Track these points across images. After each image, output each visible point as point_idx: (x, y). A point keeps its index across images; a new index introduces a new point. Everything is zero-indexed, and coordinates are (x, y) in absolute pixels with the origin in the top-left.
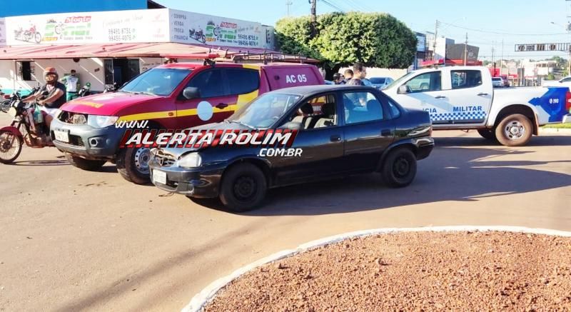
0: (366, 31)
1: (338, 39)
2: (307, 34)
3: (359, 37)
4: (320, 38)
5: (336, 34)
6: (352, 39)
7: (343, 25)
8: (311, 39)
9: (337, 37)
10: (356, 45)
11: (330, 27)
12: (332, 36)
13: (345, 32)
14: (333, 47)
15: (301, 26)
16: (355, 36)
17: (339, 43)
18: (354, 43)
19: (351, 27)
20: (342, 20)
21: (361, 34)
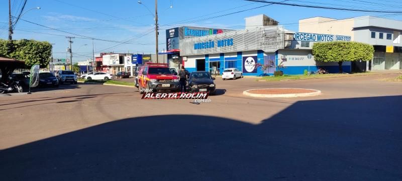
0: (46, 50)
1: (30, 54)
2: (8, 50)
3: (42, 53)
4: (17, 53)
5: (29, 51)
6: (38, 54)
7: (34, 47)
8: (12, 52)
9: (30, 52)
10: (40, 57)
11: (25, 47)
12: (27, 52)
13: (35, 50)
14: (27, 58)
15: (5, 45)
16: (40, 52)
17: (31, 55)
18: (39, 55)
19: (38, 48)
20: (32, 44)
21: (44, 51)
